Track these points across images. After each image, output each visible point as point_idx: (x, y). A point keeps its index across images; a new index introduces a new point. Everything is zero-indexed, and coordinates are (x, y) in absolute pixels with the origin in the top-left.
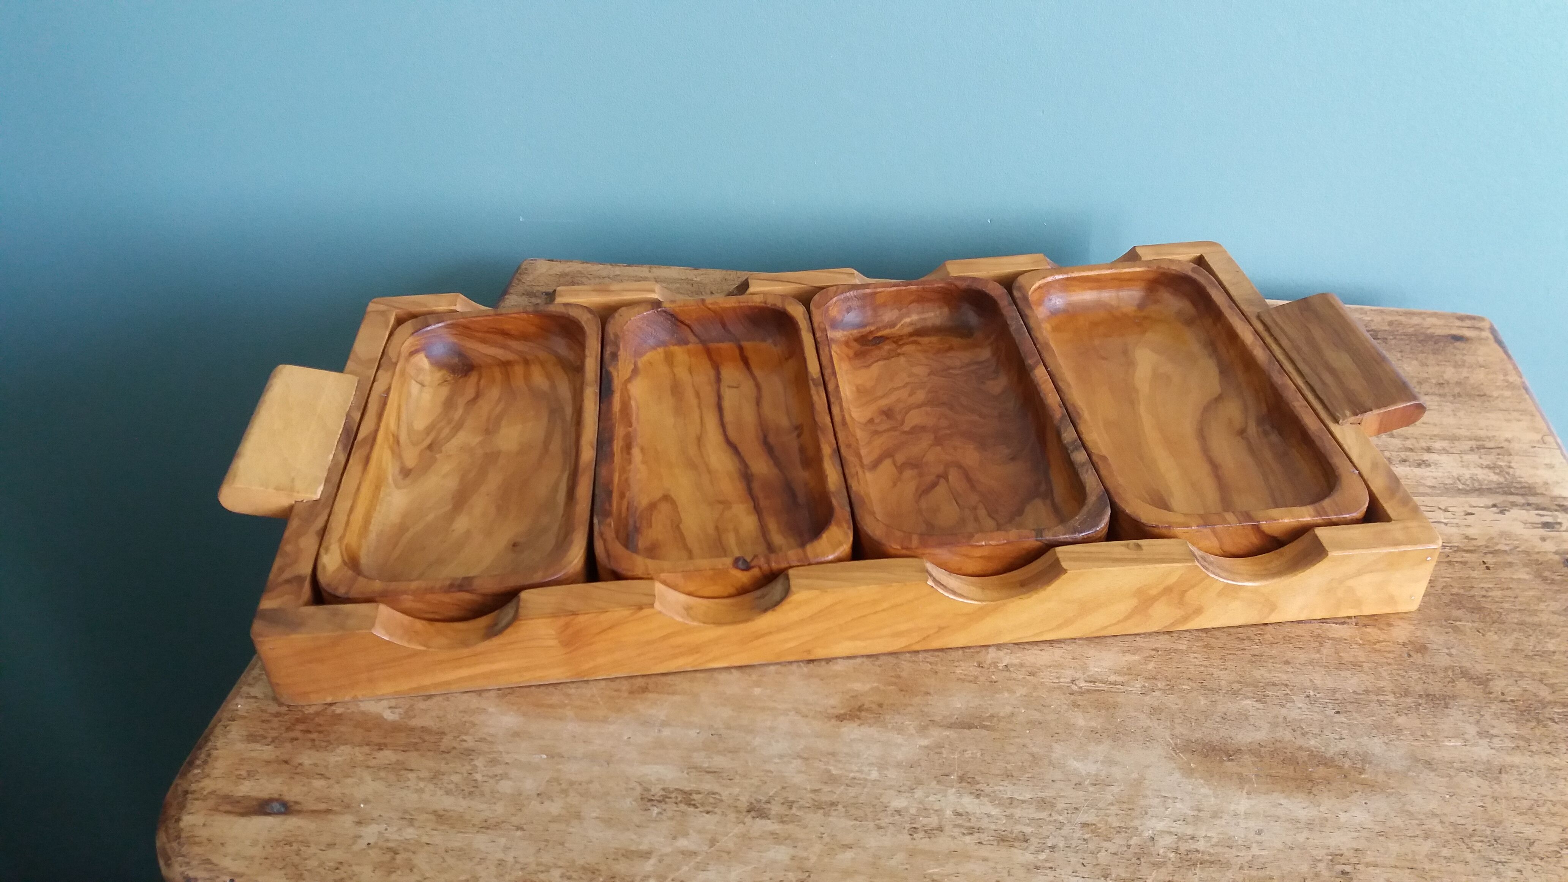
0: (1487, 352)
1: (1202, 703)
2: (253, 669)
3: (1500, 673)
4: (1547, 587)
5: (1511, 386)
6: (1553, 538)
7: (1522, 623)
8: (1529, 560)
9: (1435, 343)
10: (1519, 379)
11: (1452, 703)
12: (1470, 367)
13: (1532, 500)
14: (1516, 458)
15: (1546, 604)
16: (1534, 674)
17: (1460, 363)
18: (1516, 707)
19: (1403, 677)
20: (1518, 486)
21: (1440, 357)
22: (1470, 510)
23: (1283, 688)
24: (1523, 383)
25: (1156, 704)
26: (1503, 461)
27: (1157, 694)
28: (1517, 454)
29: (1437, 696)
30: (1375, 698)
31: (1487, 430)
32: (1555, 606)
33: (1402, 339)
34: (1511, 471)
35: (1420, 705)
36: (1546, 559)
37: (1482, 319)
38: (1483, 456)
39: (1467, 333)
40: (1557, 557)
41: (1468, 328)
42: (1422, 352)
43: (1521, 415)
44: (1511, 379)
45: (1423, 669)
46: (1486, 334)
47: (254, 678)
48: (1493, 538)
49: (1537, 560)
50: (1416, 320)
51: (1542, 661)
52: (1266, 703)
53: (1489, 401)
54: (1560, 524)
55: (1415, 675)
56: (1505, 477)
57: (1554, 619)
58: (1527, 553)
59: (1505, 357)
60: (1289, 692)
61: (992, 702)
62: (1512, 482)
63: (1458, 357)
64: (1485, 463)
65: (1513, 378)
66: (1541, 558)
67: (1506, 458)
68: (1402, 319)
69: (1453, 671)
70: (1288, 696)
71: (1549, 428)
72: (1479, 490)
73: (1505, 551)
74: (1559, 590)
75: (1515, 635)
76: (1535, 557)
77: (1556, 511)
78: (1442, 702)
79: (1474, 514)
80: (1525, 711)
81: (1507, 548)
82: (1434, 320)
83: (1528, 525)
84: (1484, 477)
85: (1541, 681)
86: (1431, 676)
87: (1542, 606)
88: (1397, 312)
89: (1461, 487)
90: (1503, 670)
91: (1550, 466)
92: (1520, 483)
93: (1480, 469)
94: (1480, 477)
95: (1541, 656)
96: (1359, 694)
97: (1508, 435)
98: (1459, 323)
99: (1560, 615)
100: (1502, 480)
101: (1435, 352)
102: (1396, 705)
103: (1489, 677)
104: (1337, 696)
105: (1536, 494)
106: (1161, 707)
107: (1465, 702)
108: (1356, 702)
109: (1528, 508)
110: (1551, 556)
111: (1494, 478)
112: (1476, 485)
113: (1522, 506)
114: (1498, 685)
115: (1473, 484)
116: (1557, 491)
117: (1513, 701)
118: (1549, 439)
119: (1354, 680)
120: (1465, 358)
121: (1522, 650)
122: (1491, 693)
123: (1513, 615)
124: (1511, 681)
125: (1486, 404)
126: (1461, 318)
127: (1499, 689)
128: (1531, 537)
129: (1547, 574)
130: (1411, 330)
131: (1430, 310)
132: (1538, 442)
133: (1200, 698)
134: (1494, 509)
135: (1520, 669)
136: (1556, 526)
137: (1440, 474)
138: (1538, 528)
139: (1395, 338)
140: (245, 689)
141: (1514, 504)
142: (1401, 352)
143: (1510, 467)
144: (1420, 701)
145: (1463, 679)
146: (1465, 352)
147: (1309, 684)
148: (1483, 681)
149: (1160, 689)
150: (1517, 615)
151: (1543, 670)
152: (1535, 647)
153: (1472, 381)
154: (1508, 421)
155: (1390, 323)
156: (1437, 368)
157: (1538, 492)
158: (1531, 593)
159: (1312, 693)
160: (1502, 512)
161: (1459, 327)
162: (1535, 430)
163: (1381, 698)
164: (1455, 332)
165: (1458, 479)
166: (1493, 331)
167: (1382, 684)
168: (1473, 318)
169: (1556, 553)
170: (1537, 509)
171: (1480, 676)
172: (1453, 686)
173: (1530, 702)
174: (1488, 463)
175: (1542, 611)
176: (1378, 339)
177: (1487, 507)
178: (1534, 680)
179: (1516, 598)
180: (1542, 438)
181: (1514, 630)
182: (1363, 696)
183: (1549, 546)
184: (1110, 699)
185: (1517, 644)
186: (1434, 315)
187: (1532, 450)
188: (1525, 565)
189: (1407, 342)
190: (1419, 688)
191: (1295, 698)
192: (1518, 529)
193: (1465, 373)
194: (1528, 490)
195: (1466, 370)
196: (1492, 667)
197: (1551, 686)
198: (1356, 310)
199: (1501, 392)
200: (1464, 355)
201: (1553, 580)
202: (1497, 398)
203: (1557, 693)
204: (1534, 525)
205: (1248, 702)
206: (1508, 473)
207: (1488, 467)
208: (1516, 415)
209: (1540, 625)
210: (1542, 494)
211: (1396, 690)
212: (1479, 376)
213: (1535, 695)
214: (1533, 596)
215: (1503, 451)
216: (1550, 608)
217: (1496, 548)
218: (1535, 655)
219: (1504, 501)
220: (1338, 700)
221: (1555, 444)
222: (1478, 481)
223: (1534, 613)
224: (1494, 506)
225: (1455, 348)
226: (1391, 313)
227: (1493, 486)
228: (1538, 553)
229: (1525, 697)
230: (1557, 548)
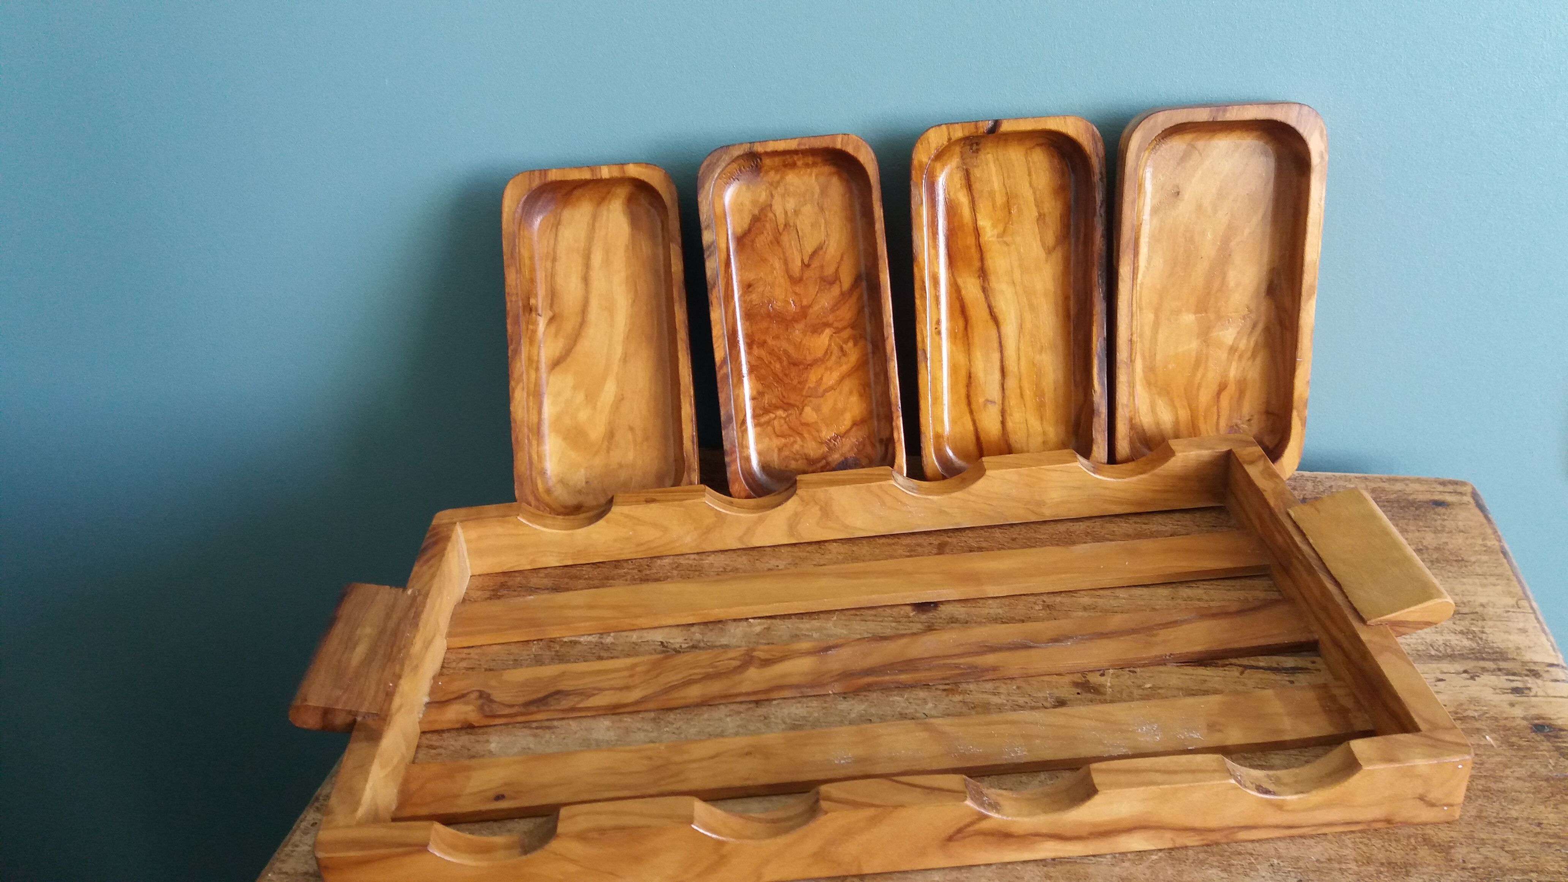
0: (1468, 517)
1: (1169, 872)
2: (286, 846)
3: (1463, 840)
4: (1514, 753)
5: (1489, 551)
6: (1522, 703)
7: (1487, 790)
8: (1497, 726)
9: (1416, 509)
10: (1497, 543)
11: (1413, 870)
12: (1451, 532)
13: (1503, 665)
14: (1490, 623)
15: (1512, 770)
16: (1496, 841)
17: (1439, 529)
18: (1476, 876)
19: (1366, 845)
20: (1490, 651)
21: (1421, 524)
22: (1441, 676)
23: (1248, 856)
24: (1502, 547)
25: (1125, 874)
26: (1477, 626)
27: (1127, 864)
28: (1491, 619)
29: (1399, 864)
30: (1336, 866)
31: (1463, 595)
32: (1521, 772)
34: (1484, 636)
35: (1381, 873)
36: (1514, 724)
37: (1463, 484)
38: (1457, 622)
39: (1449, 498)
40: (1525, 723)
41: (1450, 492)
42: (1403, 518)
43: (1497, 579)
44: (1489, 543)
45: (1386, 837)
46: (1468, 499)
47: (286, 855)
48: (1462, 704)
49: (1505, 726)
50: (1399, 486)
51: (1505, 827)
52: (1231, 872)
53: (1466, 566)
54: (1529, 689)
55: (1378, 843)
56: (1478, 643)
57: (1519, 785)
58: (1496, 719)
59: (1484, 521)
60: (1253, 861)
61: (968, 875)
62: (1484, 648)
63: (1439, 523)
64: (1458, 628)
65: (1492, 543)
66: (1508, 724)
67: (1480, 623)
68: (1386, 485)
69: (1416, 838)
70: (1253, 865)
71: (1524, 593)
72: (1452, 657)
73: (1474, 717)
74: (1525, 756)
75: (1480, 802)
76: (1503, 722)
77: (1527, 675)
78: (1404, 870)
79: (1444, 680)
80: (1484, 878)
81: (1476, 714)
82: (1417, 486)
83: (1498, 691)
84: (1456, 642)
85: (1502, 848)
86: (1394, 844)
87: (1508, 772)
88: (1381, 479)
89: (1433, 653)
90: (1466, 837)
91: (1524, 631)
92: (1492, 648)
93: (1453, 635)
94: (1454, 642)
95: (1503, 823)
96: (1322, 862)
97: (1484, 600)
98: (1440, 489)
99: (1525, 781)
100: (1474, 645)
101: (1416, 518)
102: (1357, 874)
103: (1452, 844)
104: (1301, 864)
105: (1506, 659)
106: (1129, 877)
107: (1425, 870)
108: (1318, 870)
109: (1499, 673)
110: (1518, 721)
111: (1466, 643)
112: (1449, 651)
113: (1493, 672)
114: (1459, 853)
115: (1446, 650)
116: (1528, 656)
117: (1473, 869)
118: (1524, 603)
119: (1318, 849)
120: (1446, 523)
121: (1486, 818)
122: (1452, 861)
123: (1478, 782)
124: (1473, 849)
125: (1463, 570)
126: (1443, 483)
127: (1460, 856)
128: (1501, 701)
129: (1513, 739)
130: (1393, 497)
131: (1414, 475)
132: (1513, 607)
133: (1168, 868)
134: (1465, 675)
135: (1483, 836)
136: (1526, 691)
137: (1414, 641)
138: (1508, 693)
140: (278, 865)
141: (1484, 670)
143: (1483, 632)
144: (1382, 869)
145: (1426, 847)
146: (1445, 517)
147: (1273, 852)
148: (1444, 849)
149: (1129, 860)
150: (1482, 782)
151: (1505, 837)
152: (1498, 814)
153: (1450, 546)
154: (1483, 585)
156: (1417, 534)
157: (1510, 656)
158: (1499, 759)
159: (1276, 861)
160: (1472, 678)
161: (1442, 492)
162: (1510, 594)
163: (1344, 866)
164: (1437, 497)
165: (1431, 645)
166: (1475, 495)
167: (1346, 852)
168: (1456, 483)
169: (1524, 718)
170: (1507, 674)
171: (1442, 843)
172: (1415, 854)
173: (1490, 869)
174: (1463, 628)
175: (1507, 777)
177: (1458, 673)
178: (1496, 847)
179: (1482, 764)
180: (1517, 603)
181: (1479, 797)
182: (1326, 865)
183: (1518, 712)
184: (1081, 870)
185: (1481, 811)
186: (1419, 481)
187: (1506, 615)
188: (1493, 731)
189: (1389, 508)
190: (1381, 856)
191: (1259, 867)
192: (1488, 695)
193: (1444, 537)
194: (1500, 655)
195: (1445, 535)
196: (1453, 834)
197: (1512, 853)
198: (1340, 478)
199: (1479, 557)
200: (1444, 520)
201: (1520, 746)
202: (1474, 563)
203: (1518, 860)
204: (1504, 691)
205: (1214, 871)
206: (1481, 639)
207: (1461, 632)
208: (1492, 580)
209: (1504, 792)
210: (1514, 659)
211: (1359, 858)
212: (1458, 541)
213: (1496, 862)
214: (1500, 763)
215: (1477, 616)
216: (1516, 775)
217: (1465, 714)
218: (1498, 822)
219: (1475, 667)
220: (1301, 868)
221: (1529, 608)
222: (1451, 647)
223: (1498, 779)
224: (1465, 672)
225: (1435, 513)
226: (1374, 480)
227: (1465, 651)
228: (1506, 719)
229: (1487, 864)
230: (1525, 714)
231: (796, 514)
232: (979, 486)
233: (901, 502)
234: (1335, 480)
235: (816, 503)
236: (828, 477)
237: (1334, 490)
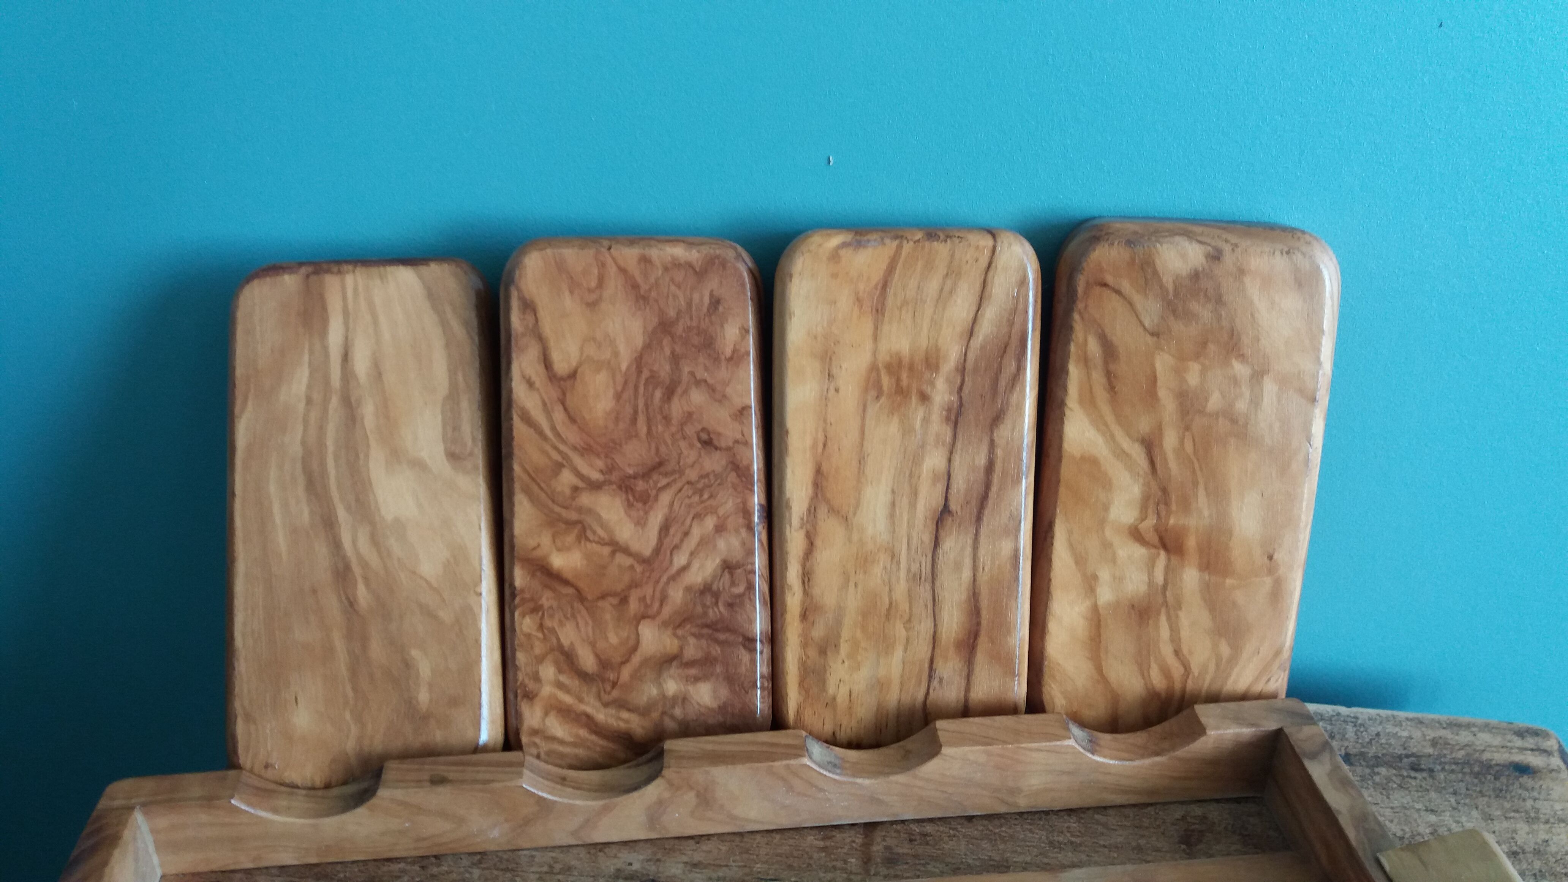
0: (1562, 792)
9: (1496, 779)
12: (1547, 822)
17: (1532, 814)
21: (1507, 805)
33: (1453, 771)
37: (1545, 735)
39: (1532, 760)
41: (1532, 750)
42: (1482, 795)
46: (1556, 761)
50: (1464, 737)
63: (1529, 803)
68: (1448, 735)
82: (1487, 737)
88: (1439, 722)
98: (1518, 742)
101: (1499, 794)
120: (1538, 804)
126: (1521, 733)
130: (1461, 754)
131: (1480, 720)
139: (1443, 769)
142: (1455, 793)
146: (1535, 794)
153: (1553, 848)
155: (1434, 743)
156: (1505, 824)
161: (1522, 749)
164: (1518, 758)
168: (1536, 733)
176: (1422, 770)
186: (1487, 727)
189: (1460, 776)
193: (1541, 831)
195: (1542, 826)
198: (1388, 719)
200: (1535, 799)
212: (1561, 837)
225: (1521, 787)
226: (1432, 724)
231: (660, 802)
232: (931, 768)
233: (816, 787)
234: (1381, 723)
235: (691, 788)
236: (710, 747)
237: (1383, 741)
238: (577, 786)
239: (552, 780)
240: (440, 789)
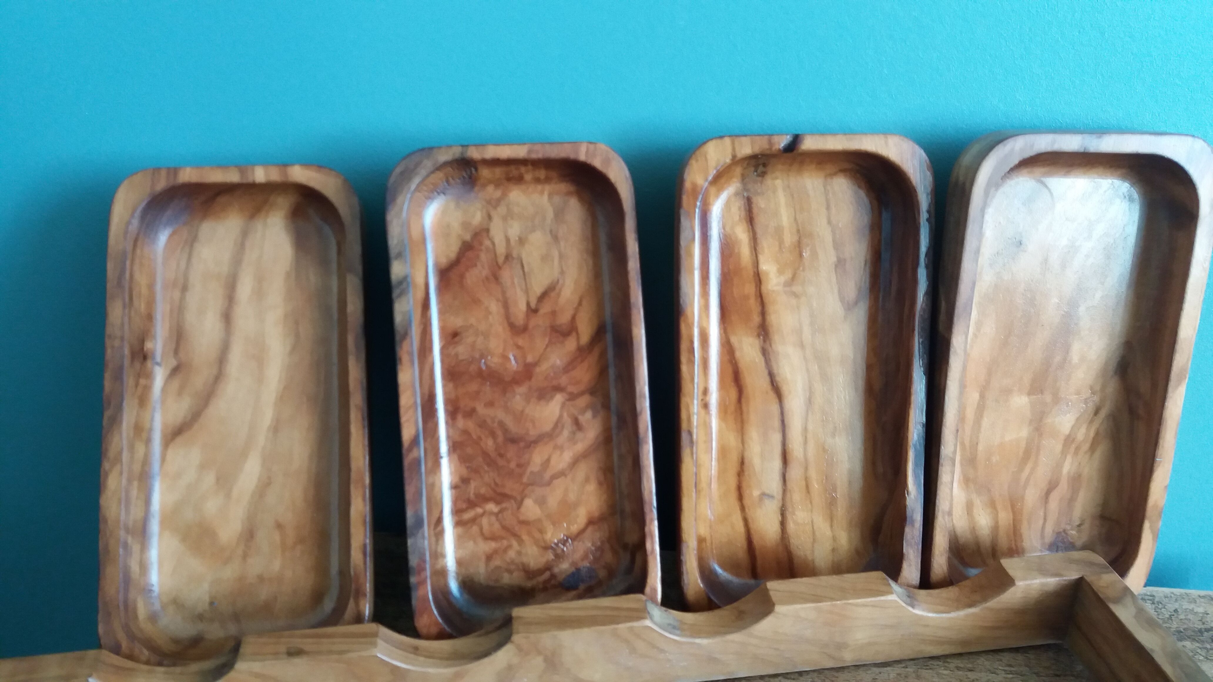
231: (510, 668)
232: (766, 626)
233: (658, 648)
235: (539, 653)
236: (555, 613)
238: (430, 655)
239: (404, 650)
240: (297, 660)
